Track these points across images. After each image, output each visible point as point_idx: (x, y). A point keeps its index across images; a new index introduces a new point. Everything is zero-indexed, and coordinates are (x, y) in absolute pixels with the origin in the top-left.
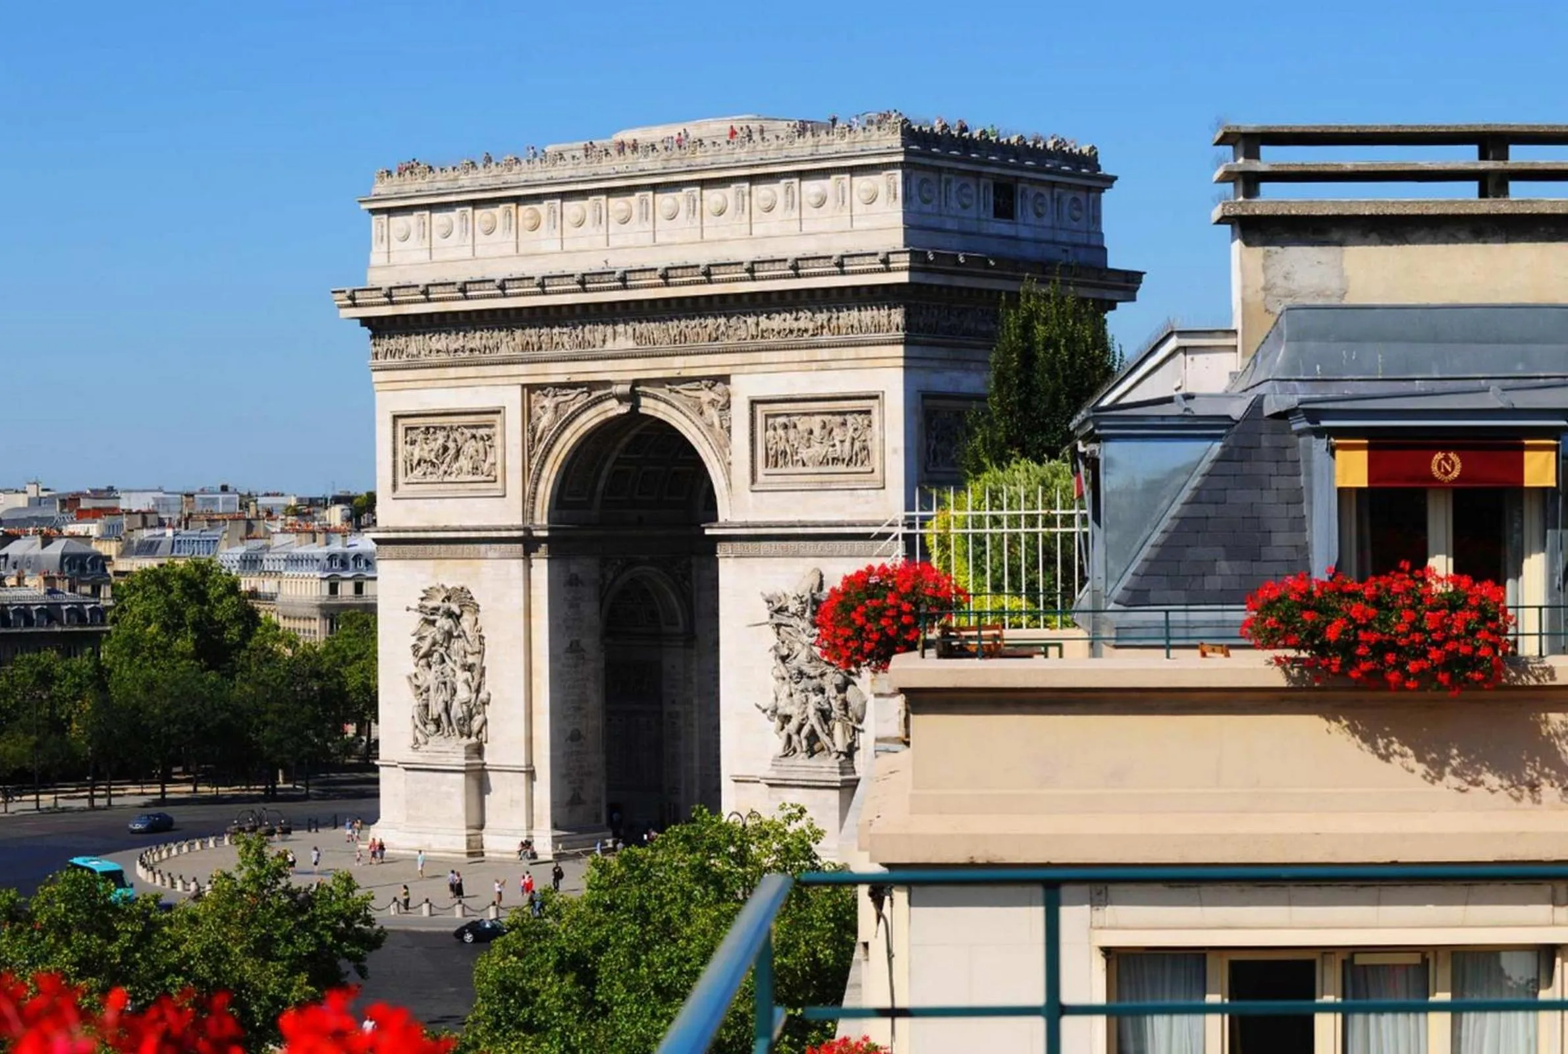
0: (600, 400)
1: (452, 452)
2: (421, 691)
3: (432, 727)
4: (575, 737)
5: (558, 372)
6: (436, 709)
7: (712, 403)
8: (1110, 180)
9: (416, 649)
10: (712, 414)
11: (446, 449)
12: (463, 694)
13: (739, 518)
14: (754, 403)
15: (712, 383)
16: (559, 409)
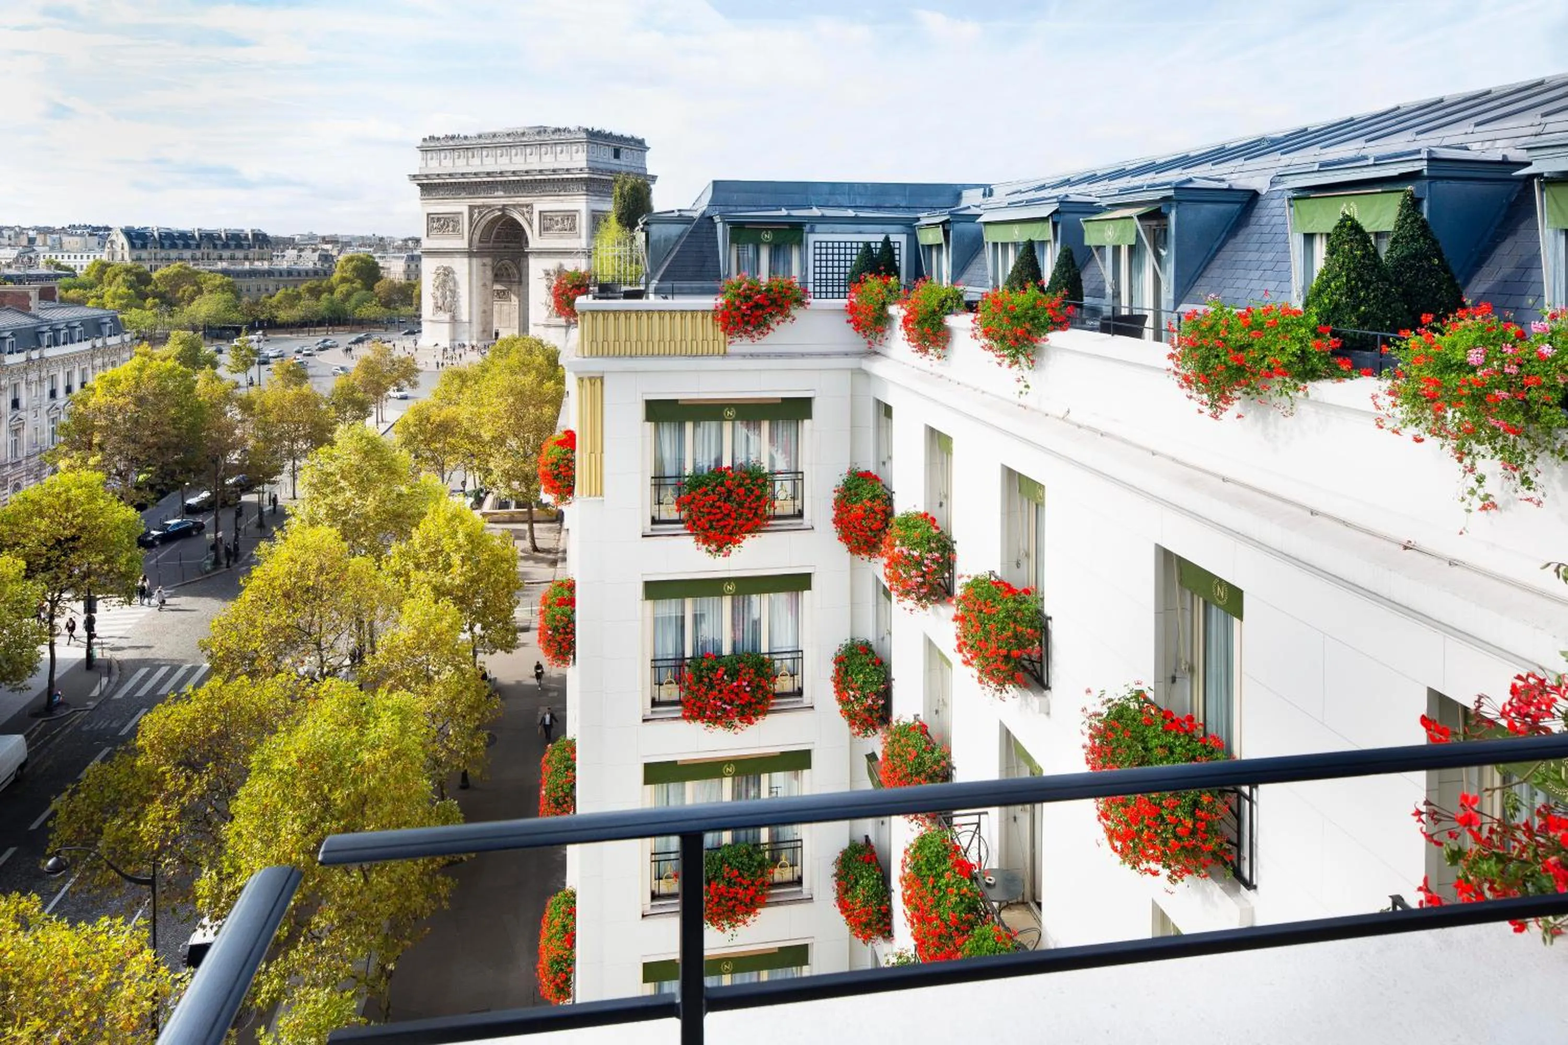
0: (493, 211)
1: (446, 225)
2: (436, 298)
3: (438, 309)
5: (479, 202)
6: (441, 304)
7: (527, 212)
8: (648, 148)
9: (434, 285)
10: (527, 216)
11: (444, 225)
12: (449, 299)
13: (535, 247)
14: (540, 212)
15: (527, 206)
16: (480, 213)
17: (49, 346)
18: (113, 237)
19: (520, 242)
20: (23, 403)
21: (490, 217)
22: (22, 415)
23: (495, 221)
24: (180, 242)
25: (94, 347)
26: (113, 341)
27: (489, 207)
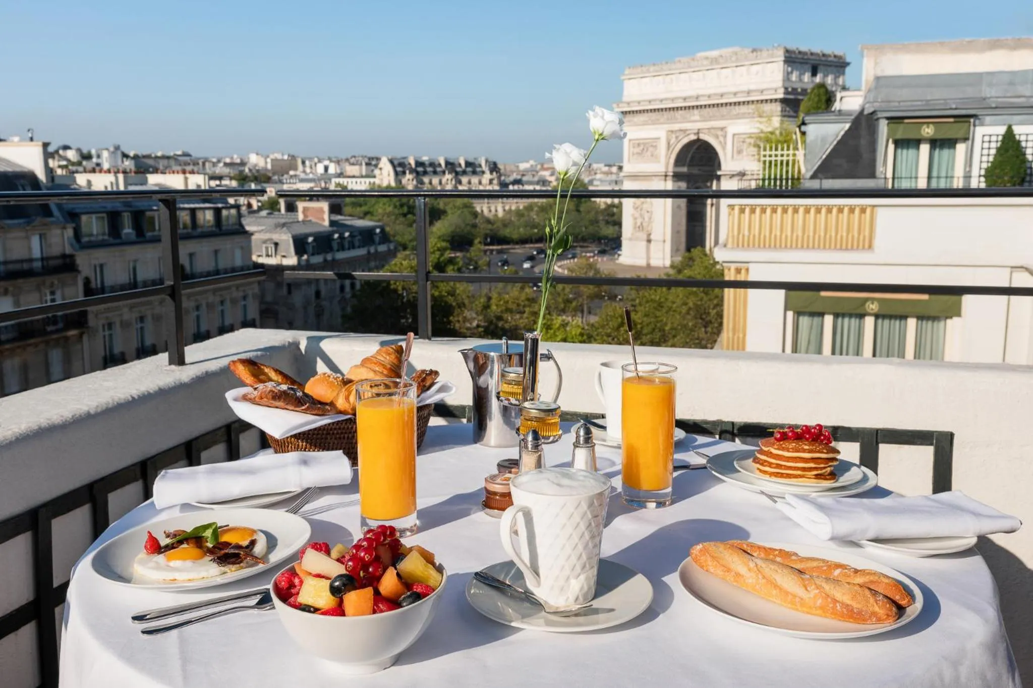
0: (688, 135)
1: (645, 149)
2: (635, 219)
3: (637, 229)
4: (678, 232)
5: (676, 127)
6: (639, 224)
7: (722, 135)
8: (848, 64)
9: (634, 207)
10: (721, 139)
11: (643, 149)
12: (646, 219)
13: (728, 169)
14: (734, 135)
15: (722, 129)
16: (677, 137)
17: (338, 250)
18: (381, 165)
19: (713, 166)
20: (323, 293)
21: (685, 141)
22: (324, 303)
23: (690, 144)
24: (429, 169)
25: (369, 252)
26: (382, 248)
27: (684, 131)
